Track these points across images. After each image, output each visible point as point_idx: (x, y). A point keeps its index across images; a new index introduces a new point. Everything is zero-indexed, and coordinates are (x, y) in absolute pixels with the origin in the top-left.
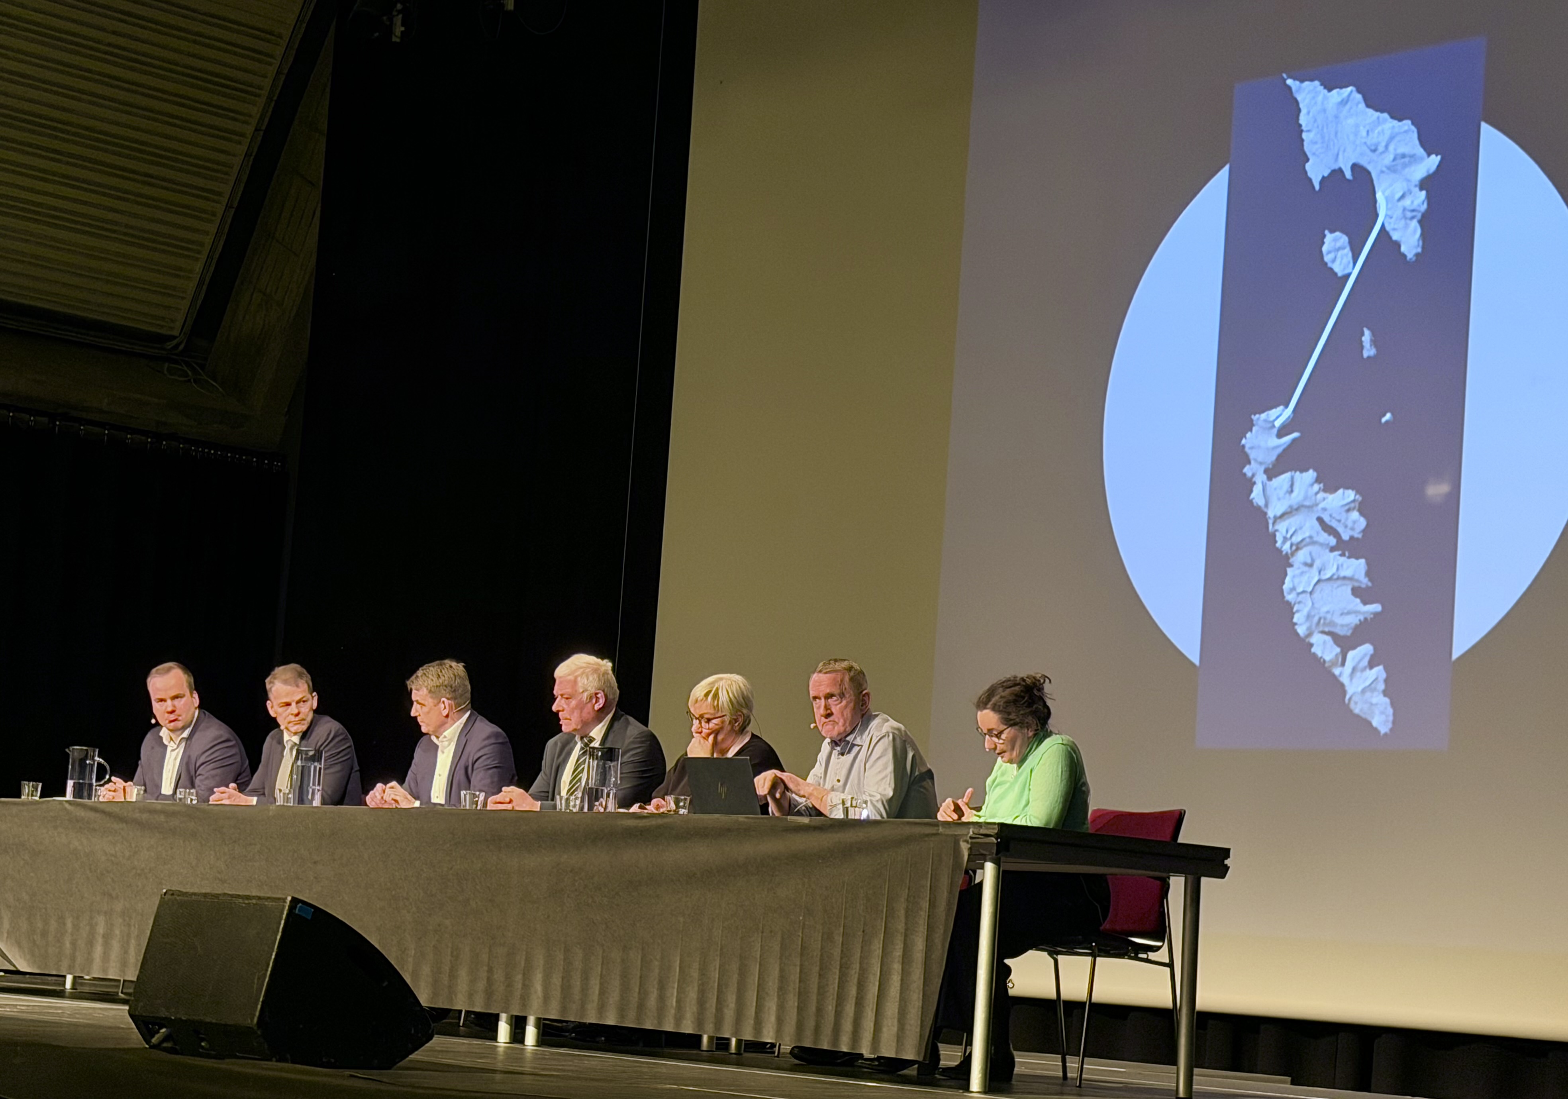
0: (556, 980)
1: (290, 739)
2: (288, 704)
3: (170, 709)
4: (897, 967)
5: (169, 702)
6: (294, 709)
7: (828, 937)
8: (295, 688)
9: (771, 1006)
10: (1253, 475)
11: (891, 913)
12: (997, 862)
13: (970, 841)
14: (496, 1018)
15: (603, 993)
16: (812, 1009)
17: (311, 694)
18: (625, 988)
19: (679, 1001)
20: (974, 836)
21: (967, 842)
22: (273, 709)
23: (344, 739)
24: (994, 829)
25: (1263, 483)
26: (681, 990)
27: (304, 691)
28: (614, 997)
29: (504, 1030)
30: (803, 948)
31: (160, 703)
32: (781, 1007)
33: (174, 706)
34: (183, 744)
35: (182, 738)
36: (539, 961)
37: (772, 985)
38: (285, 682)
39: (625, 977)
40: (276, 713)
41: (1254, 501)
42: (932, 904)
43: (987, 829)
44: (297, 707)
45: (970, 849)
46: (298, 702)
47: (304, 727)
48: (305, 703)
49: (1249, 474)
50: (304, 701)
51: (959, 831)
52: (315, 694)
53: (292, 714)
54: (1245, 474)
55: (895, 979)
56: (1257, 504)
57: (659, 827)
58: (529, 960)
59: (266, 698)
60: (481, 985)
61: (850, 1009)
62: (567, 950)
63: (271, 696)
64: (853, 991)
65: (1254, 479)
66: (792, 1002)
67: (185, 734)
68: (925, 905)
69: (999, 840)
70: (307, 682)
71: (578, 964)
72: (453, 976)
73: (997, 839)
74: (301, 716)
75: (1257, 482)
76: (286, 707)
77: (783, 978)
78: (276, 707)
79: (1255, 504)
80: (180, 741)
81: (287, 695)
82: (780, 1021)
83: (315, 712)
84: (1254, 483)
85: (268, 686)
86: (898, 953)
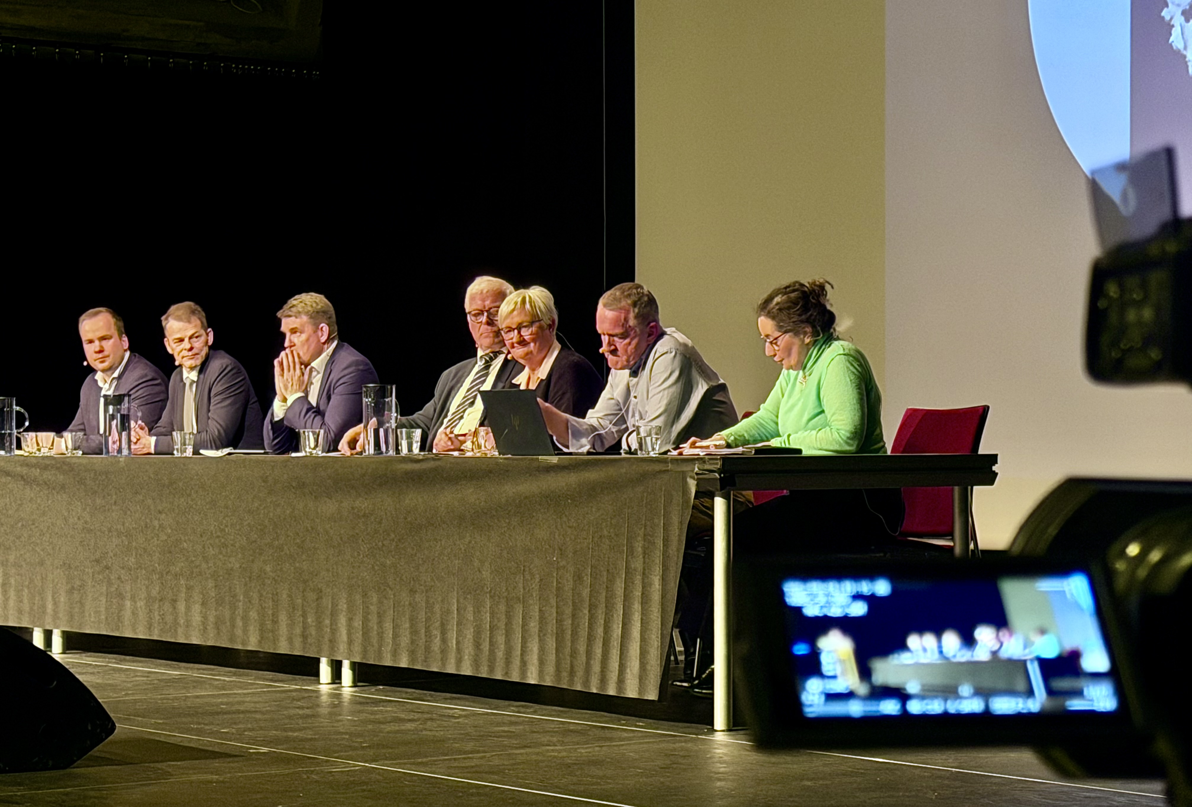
0: (358, 623)
1: (190, 376)
2: (181, 340)
3: (97, 349)
4: (637, 606)
5: (97, 343)
6: (186, 345)
7: (578, 578)
8: (187, 324)
9: (534, 647)
10: (1171, 19)
11: (631, 551)
12: (726, 497)
13: (696, 477)
14: (317, 661)
15: (395, 636)
16: (568, 650)
17: (206, 330)
18: (414, 632)
19: (458, 643)
20: (701, 472)
21: (694, 479)
22: (171, 347)
23: (237, 373)
24: (717, 464)
25: (1181, 25)
26: (459, 633)
27: (196, 326)
28: (405, 640)
29: (325, 671)
30: (558, 589)
31: (90, 345)
32: (542, 650)
33: (101, 347)
34: (115, 383)
35: (114, 378)
36: (343, 605)
37: (534, 626)
38: (179, 319)
39: (413, 620)
40: (173, 350)
41: (1173, 44)
42: (666, 541)
43: (711, 464)
44: (190, 342)
45: (697, 485)
46: (190, 338)
47: (199, 362)
48: (198, 338)
49: (1167, 18)
50: (197, 337)
51: (685, 468)
52: (209, 330)
53: (185, 349)
54: (1163, 18)
55: (636, 618)
56: (1177, 47)
57: (432, 470)
58: (334, 605)
59: (164, 336)
60: (298, 631)
61: (598, 651)
62: (365, 595)
63: (167, 333)
64: (600, 631)
65: (1172, 23)
66: (551, 644)
67: (116, 374)
68: (660, 543)
69: (722, 475)
70: (200, 319)
71: (373, 608)
72: (275, 622)
73: (720, 475)
74: (194, 351)
75: (1175, 25)
76: (179, 343)
77: (542, 620)
78: (172, 343)
79: (1174, 48)
80: (111, 381)
81: (180, 330)
82: (542, 662)
83: (210, 348)
84: (1173, 26)
85: (164, 324)
86: (638, 593)
